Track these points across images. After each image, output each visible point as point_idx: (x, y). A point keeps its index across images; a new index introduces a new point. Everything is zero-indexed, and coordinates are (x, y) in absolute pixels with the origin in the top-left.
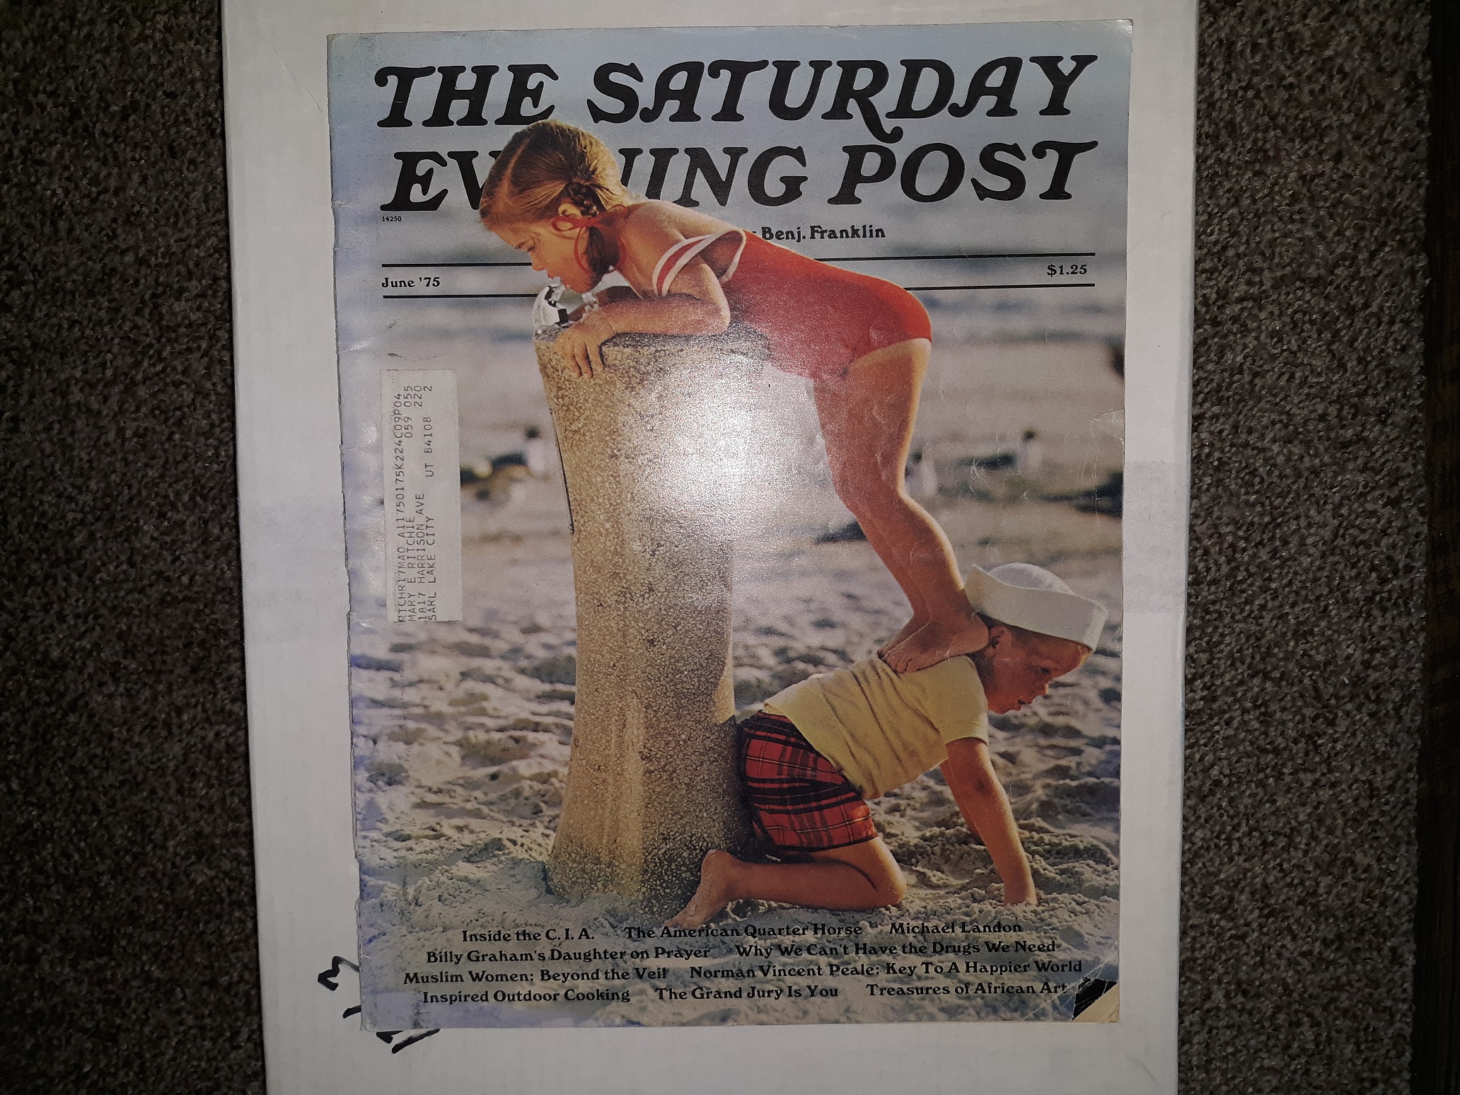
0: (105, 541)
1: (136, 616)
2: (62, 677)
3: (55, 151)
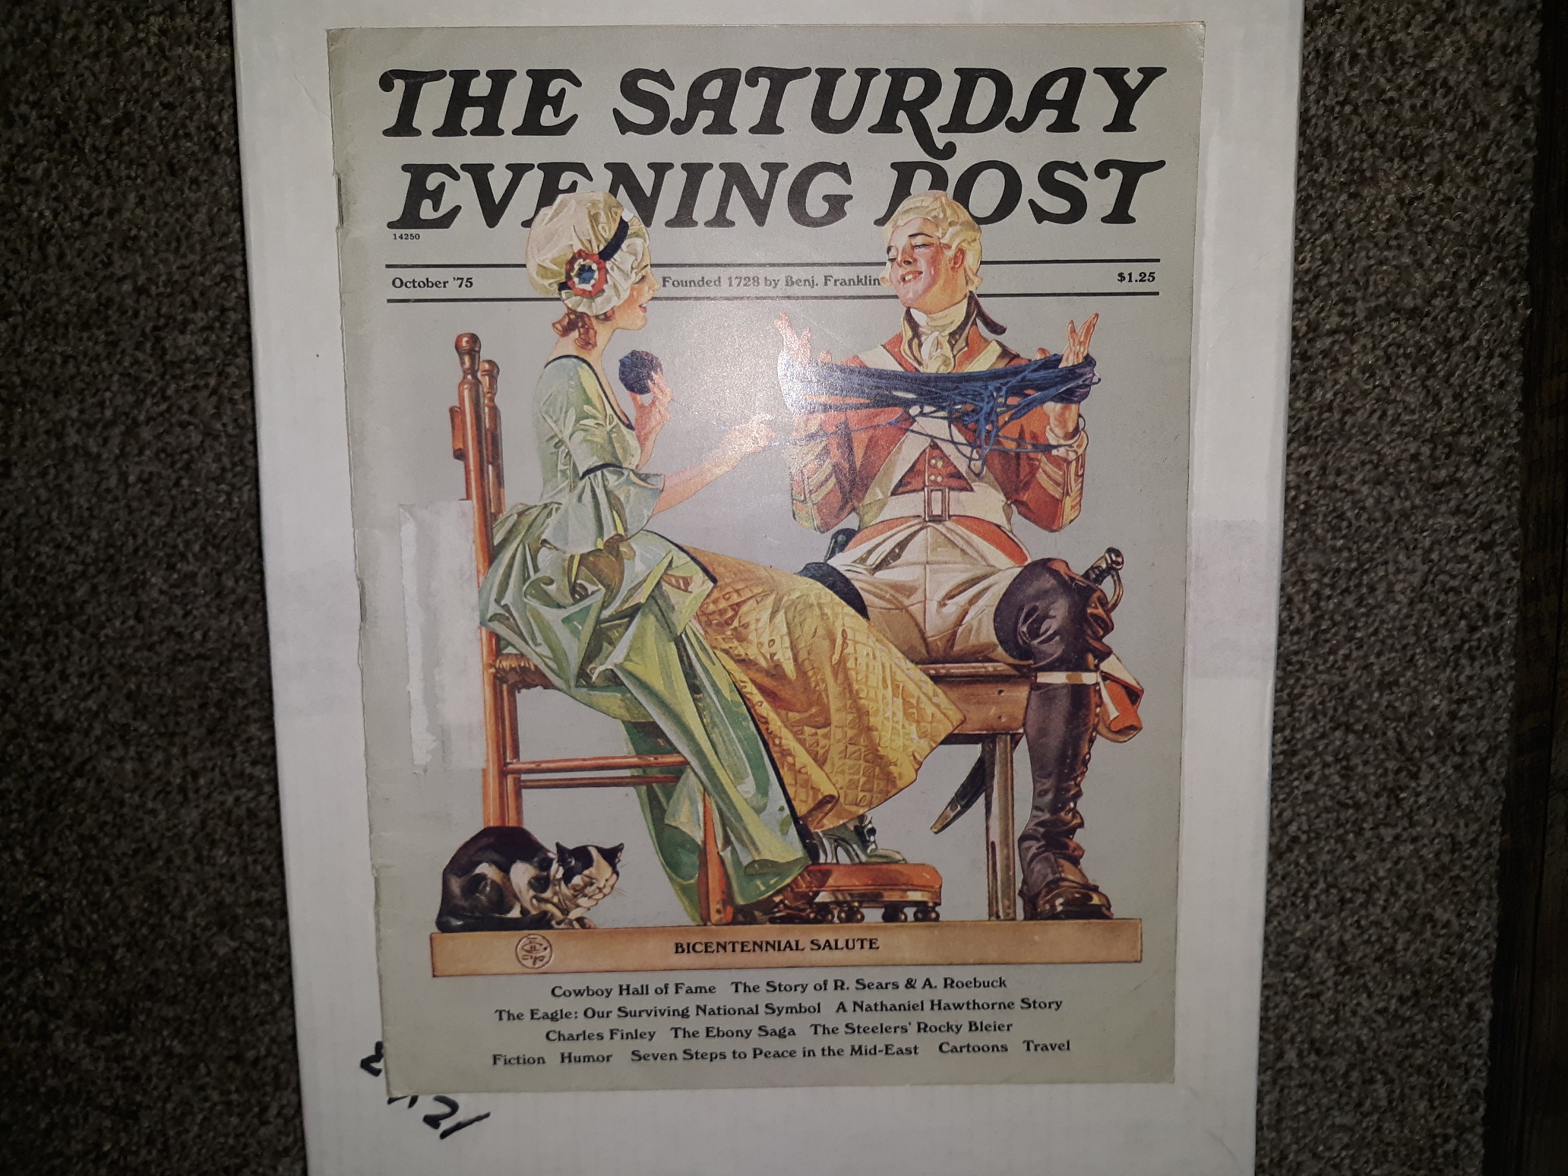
0: (110, 594)
1: (145, 675)
2: (67, 740)
3: (40, 168)
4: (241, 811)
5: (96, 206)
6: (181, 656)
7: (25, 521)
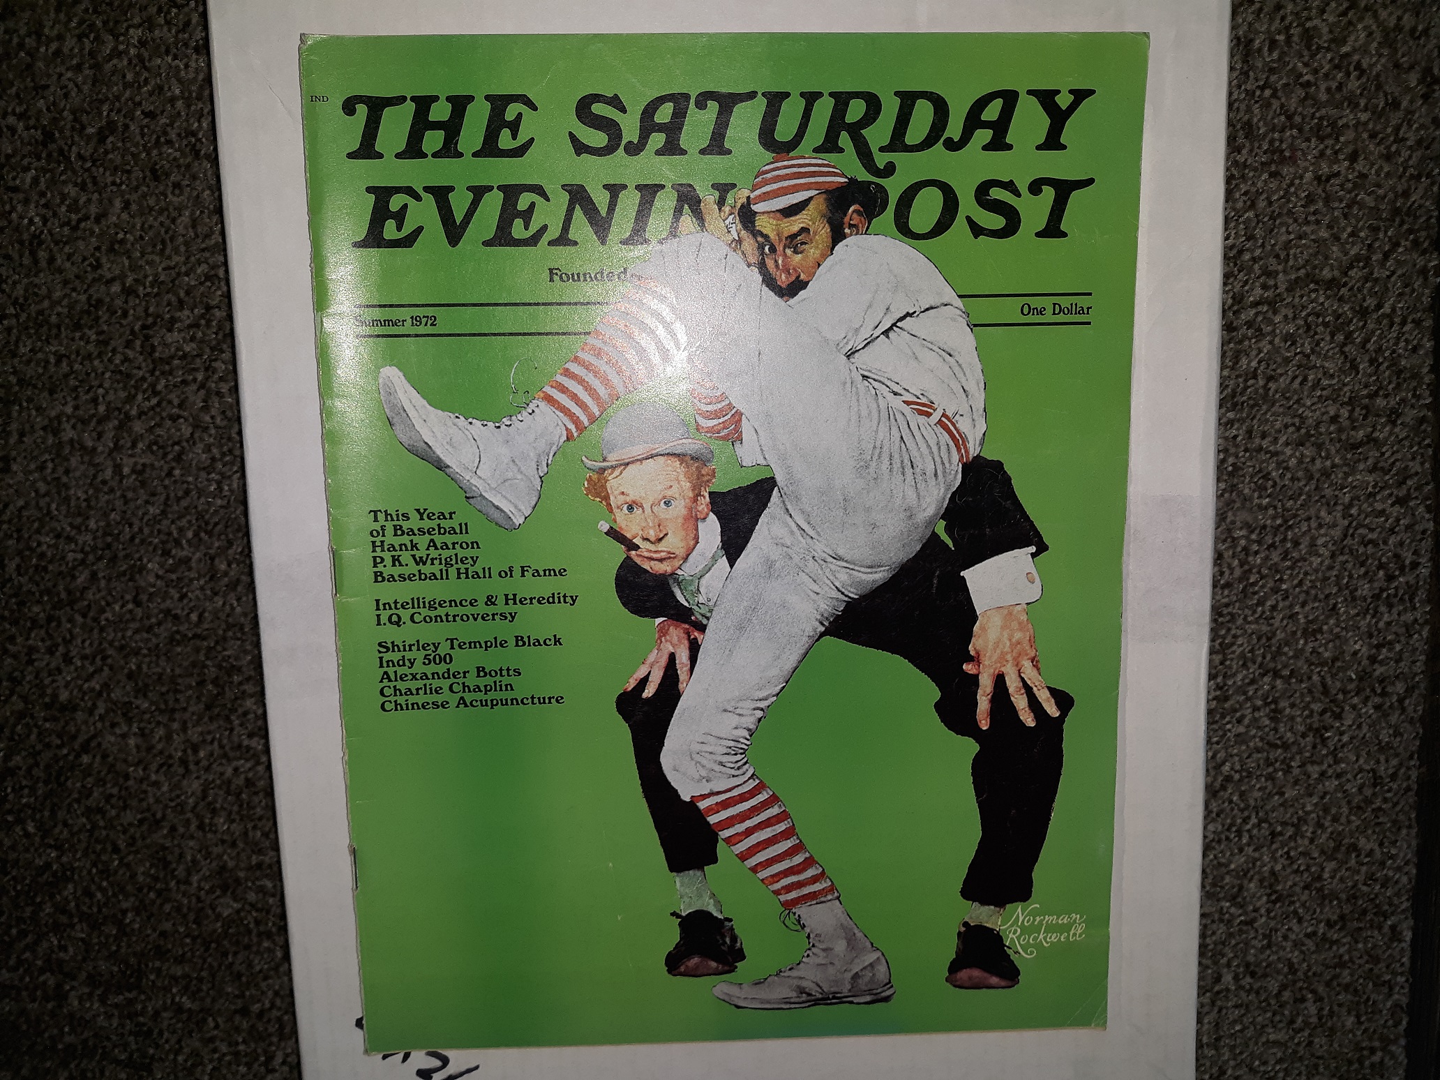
0: (109, 580)
1: (145, 656)
2: (73, 719)
3: (29, 177)
4: (240, 781)
5: (83, 211)
6: (178, 637)
7: (25, 513)
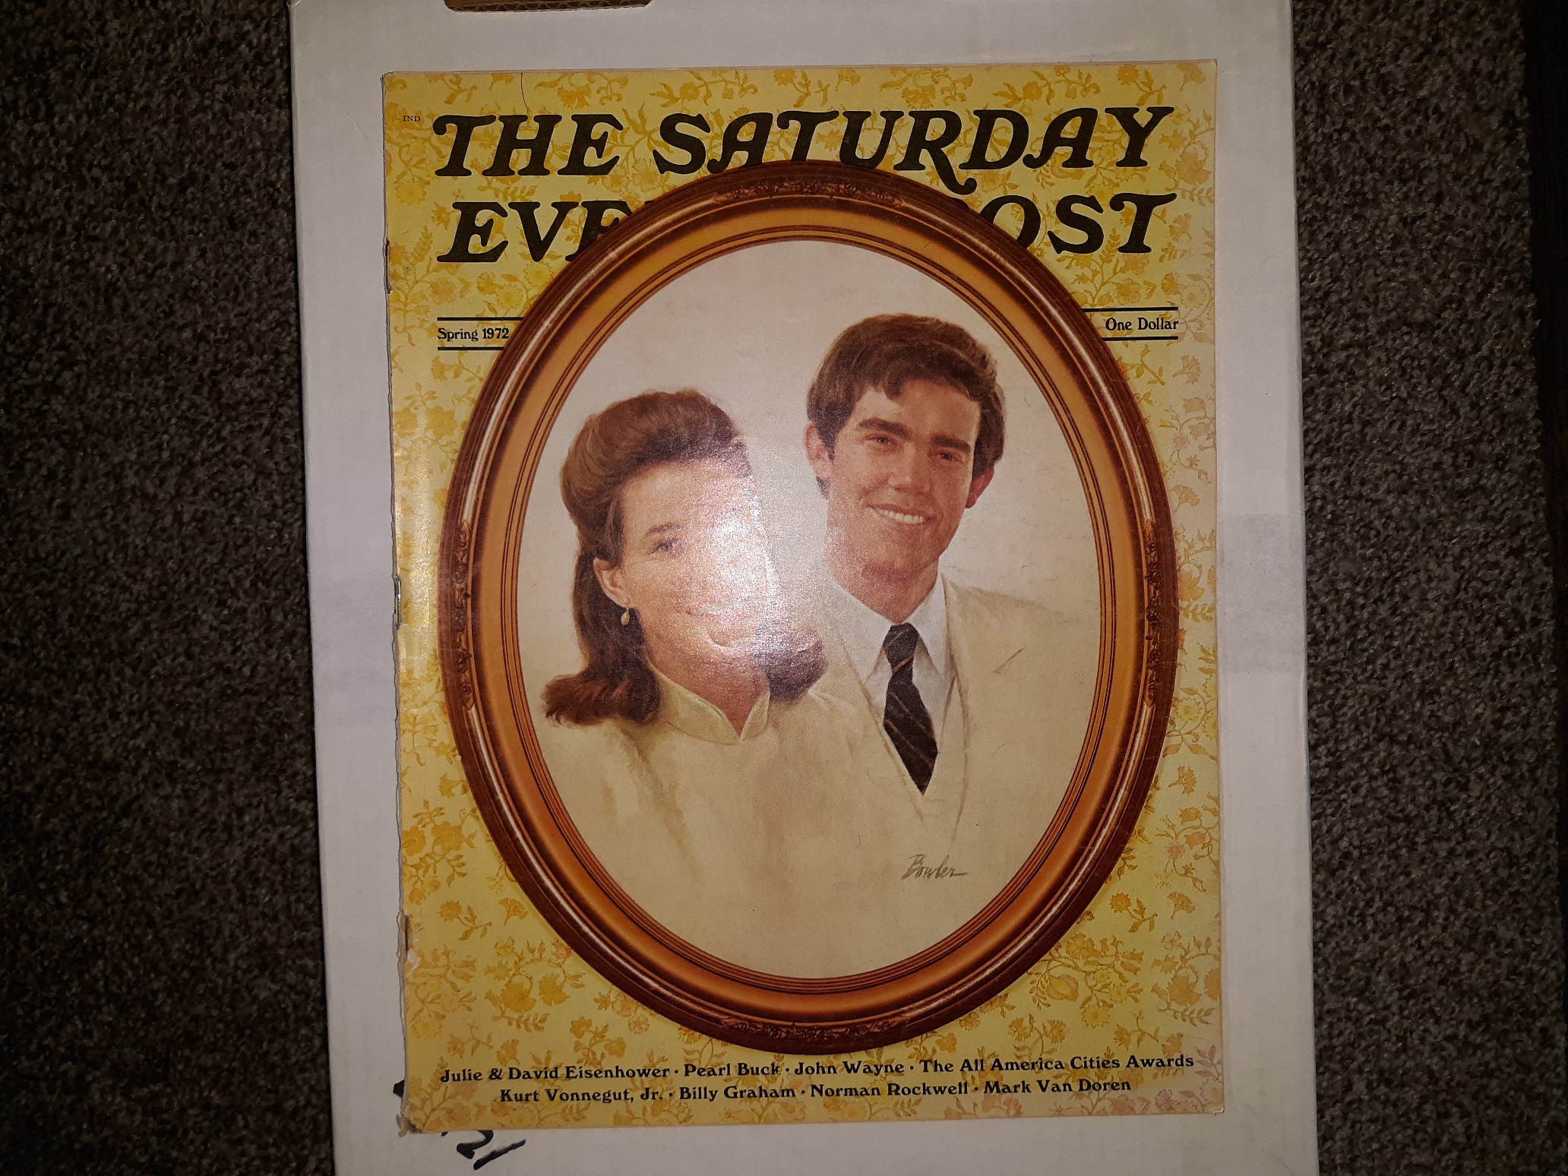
0: (162, 632)
1: (193, 712)
2: (115, 779)
3: (109, 226)
4: (286, 848)
5: (160, 259)
6: (229, 692)
7: (81, 562)
